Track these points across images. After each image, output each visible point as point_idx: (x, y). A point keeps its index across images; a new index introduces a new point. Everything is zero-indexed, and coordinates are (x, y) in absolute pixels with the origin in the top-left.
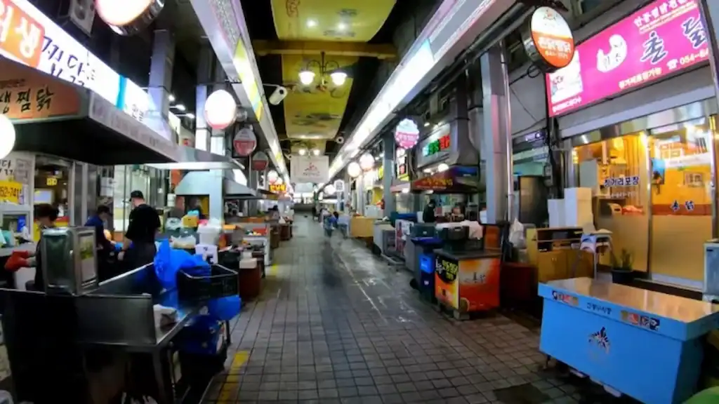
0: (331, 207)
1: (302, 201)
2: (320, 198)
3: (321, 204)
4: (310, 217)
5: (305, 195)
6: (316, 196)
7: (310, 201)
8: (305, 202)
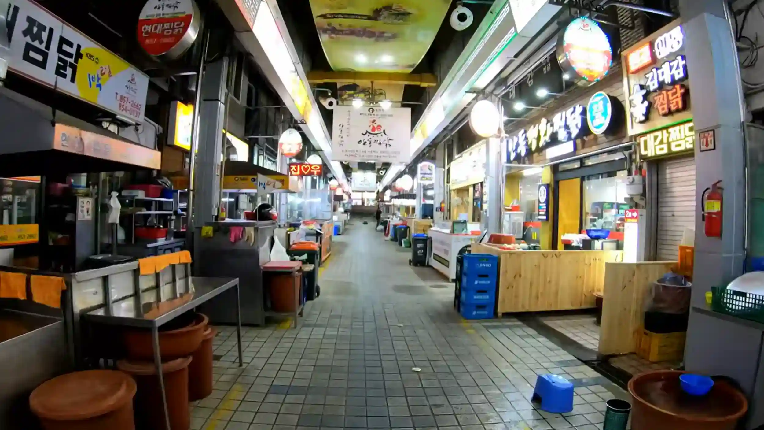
0: (403, 210)
1: (363, 203)
2: (387, 198)
3: (388, 207)
4: (372, 224)
5: (366, 196)
6: (380, 196)
7: (372, 204)
8: (366, 205)
